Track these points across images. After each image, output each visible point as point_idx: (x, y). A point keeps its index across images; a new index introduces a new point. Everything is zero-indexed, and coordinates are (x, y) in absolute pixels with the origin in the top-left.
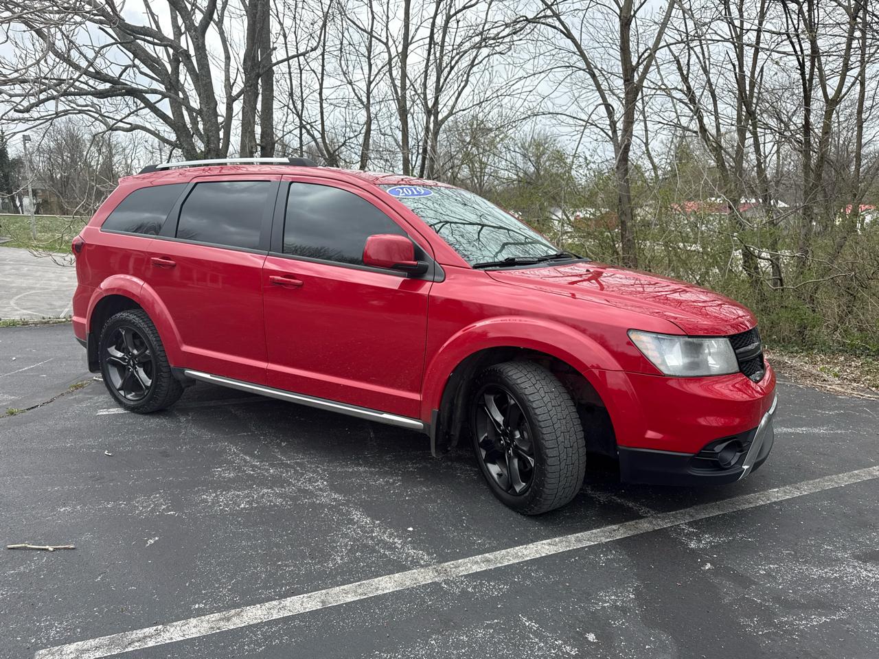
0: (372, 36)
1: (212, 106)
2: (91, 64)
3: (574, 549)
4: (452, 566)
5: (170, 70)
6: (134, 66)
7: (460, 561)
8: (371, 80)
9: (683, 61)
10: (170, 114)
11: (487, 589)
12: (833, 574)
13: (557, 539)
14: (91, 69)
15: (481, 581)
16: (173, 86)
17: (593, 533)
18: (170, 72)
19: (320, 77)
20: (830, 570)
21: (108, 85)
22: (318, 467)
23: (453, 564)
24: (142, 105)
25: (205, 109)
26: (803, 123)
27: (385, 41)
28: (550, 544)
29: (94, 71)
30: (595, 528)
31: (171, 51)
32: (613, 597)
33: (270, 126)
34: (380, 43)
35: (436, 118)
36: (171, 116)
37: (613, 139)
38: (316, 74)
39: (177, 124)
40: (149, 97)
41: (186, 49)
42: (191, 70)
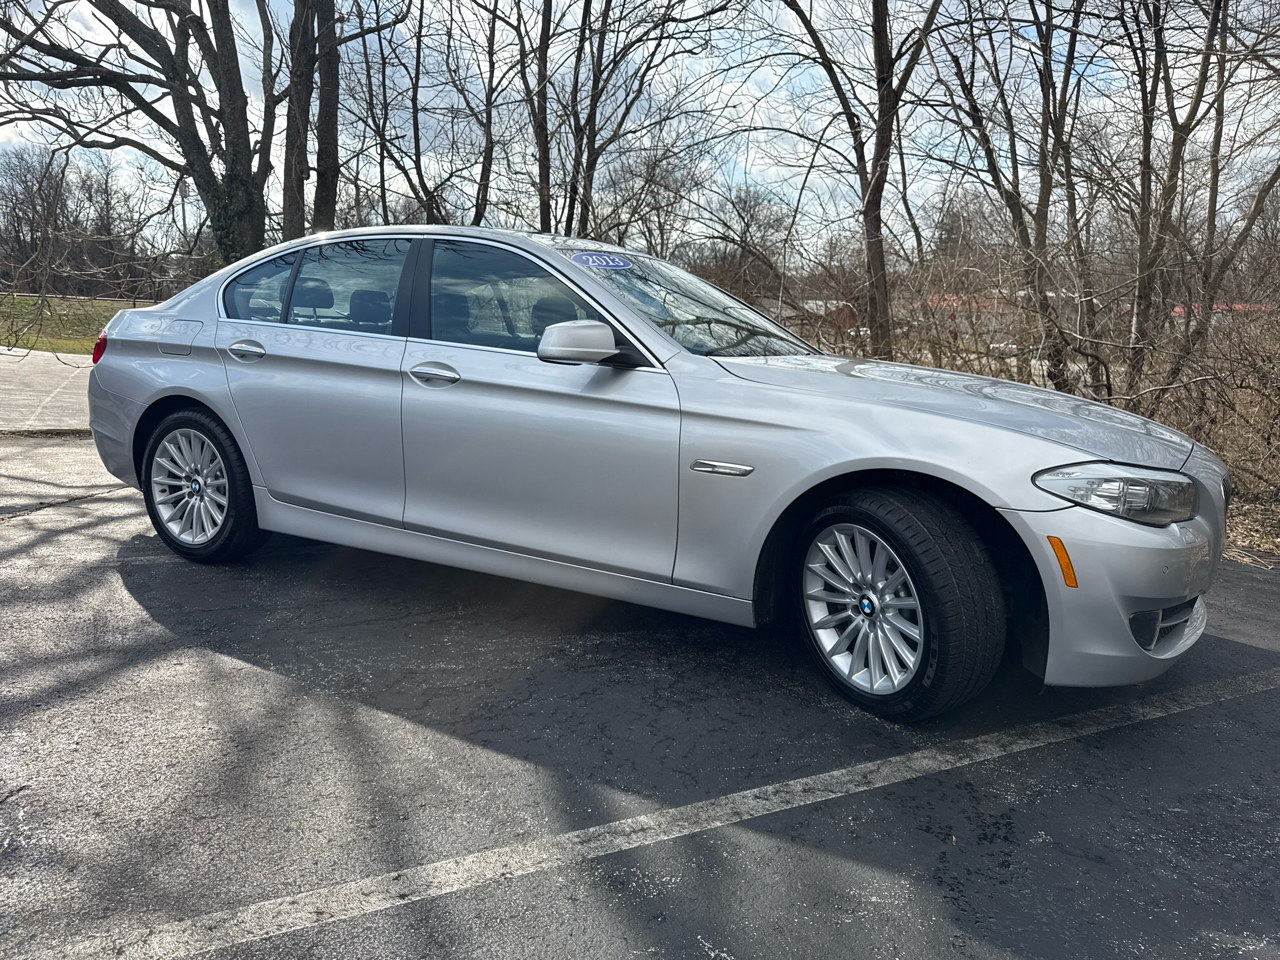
0: (495, 17)
1: (239, 103)
2: (40, 27)
3: (800, 806)
4: (577, 840)
5: (173, 48)
6: (121, 45)
7: (591, 830)
8: (494, 85)
9: (965, 63)
10: (174, 119)
11: (638, 885)
12: (1263, 850)
13: (770, 788)
14: (40, 38)
15: (629, 869)
16: (176, 75)
17: (833, 777)
18: (173, 52)
19: (413, 75)
20: (1257, 844)
21: (70, 66)
22: (357, 663)
23: (578, 836)
24: (131, 105)
25: (228, 110)
26: (1141, 158)
27: (515, 23)
28: (756, 797)
29: (48, 43)
30: (838, 767)
31: (176, 18)
32: (874, 899)
33: (332, 141)
34: (508, 28)
35: (592, 141)
36: (175, 122)
37: (860, 170)
38: (407, 70)
39: (184, 134)
40: (138, 87)
41: (199, 15)
42: (205, 46)
